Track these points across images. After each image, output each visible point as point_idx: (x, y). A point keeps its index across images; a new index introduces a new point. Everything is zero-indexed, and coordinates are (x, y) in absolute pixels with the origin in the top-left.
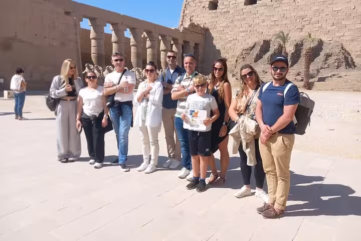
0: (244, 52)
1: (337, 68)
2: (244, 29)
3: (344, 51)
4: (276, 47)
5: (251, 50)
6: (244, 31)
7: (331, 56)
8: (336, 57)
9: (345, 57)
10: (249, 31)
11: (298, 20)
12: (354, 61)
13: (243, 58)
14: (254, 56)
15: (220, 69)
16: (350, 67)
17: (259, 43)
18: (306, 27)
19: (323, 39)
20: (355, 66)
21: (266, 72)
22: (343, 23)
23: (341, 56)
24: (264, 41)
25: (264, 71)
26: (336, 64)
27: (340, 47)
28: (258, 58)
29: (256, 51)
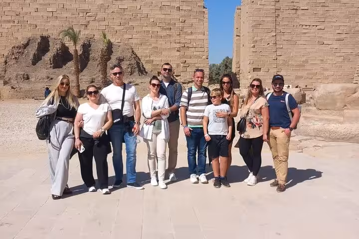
0: (15, 51)
1: (130, 75)
2: (9, 18)
3: (135, 56)
4: (58, 46)
5: (25, 48)
6: (9, 21)
7: (123, 60)
8: (128, 62)
9: (137, 62)
10: (16, 22)
11: (81, 15)
12: (144, 66)
13: (16, 58)
14: (31, 57)
15: (227, 83)
16: (142, 74)
17: (34, 39)
18: (92, 23)
19: (112, 41)
20: (147, 73)
21: (52, 79)
22: (131, 24)
23: (133, 62)
24: (41, 37)
25: (48, 77)
26: (129, 70)
27: (131, 51)
28: (37, 59)
29: (32, 50)
